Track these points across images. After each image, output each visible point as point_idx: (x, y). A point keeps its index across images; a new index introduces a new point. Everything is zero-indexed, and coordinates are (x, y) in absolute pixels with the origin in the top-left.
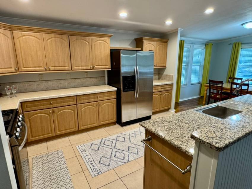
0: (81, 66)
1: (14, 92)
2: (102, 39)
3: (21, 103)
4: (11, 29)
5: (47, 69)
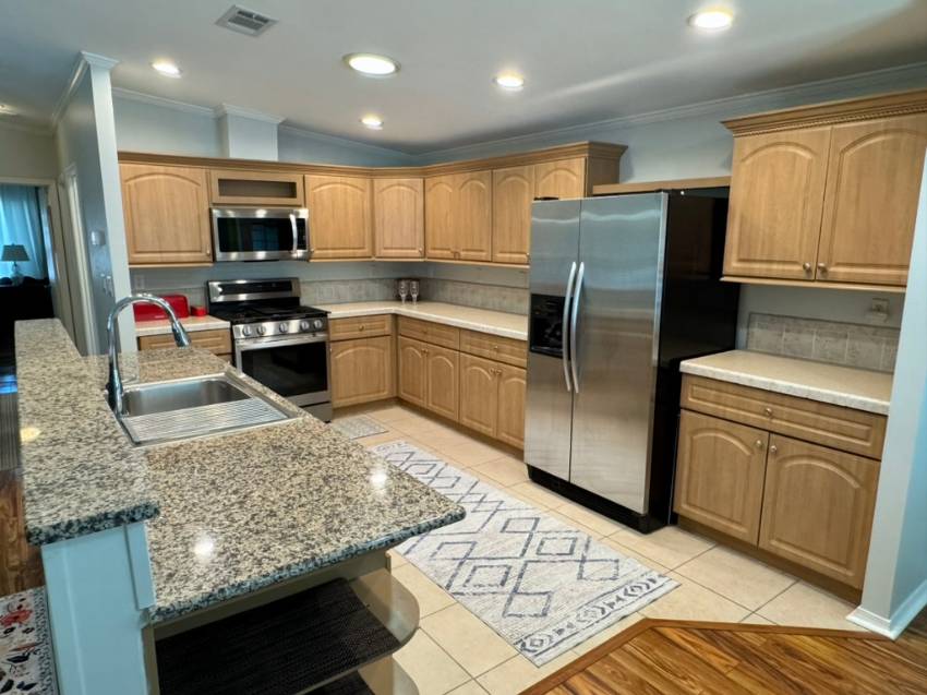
0: (511, 253)
1: (415, 296)
2: (562, 163)
3: (396, 316)
4: (424, 174)
5: (456, 256)
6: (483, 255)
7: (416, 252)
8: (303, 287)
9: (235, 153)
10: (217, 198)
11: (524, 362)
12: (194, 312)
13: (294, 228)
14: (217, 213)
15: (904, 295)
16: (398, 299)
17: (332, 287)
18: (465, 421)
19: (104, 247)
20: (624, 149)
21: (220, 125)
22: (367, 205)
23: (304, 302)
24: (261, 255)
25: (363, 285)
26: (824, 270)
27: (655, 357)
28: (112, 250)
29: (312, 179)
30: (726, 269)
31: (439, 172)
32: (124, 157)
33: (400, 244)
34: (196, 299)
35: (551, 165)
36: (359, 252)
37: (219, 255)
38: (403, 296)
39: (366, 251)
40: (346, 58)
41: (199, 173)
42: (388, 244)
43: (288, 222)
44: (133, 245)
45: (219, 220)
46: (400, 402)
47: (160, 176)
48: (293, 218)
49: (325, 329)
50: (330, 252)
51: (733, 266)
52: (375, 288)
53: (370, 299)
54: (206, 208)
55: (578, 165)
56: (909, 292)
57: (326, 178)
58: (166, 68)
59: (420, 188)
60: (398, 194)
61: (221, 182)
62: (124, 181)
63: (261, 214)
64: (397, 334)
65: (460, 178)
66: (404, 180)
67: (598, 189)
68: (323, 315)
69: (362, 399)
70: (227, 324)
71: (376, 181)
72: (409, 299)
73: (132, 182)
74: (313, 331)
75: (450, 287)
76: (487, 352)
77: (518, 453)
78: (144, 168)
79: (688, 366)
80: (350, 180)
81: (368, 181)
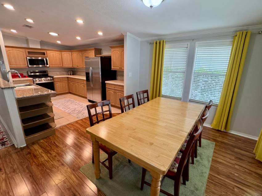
1: (72, 74)
2: (91, 51)
3: (68, 77)
4: (72, 52)
5: (78, 67)
6: (82, 66)
7: (71, 66)
8: (49, 72)
9: (31, 46)
10: (28, 55)
11: (86, 83)
12: (25, 77)
13: (45, 61)
14: (28, 58)
15: (124, 71)
16: (69, 75)
17: (55, 72)
18: (80, 95)
19: (3, 64)
20: (101, 49)
21: (27, 41)
22: (60, 57)
23: (49, 75)
24: (41, 66)
25: (62, 72)
26: (121, 68)
27: (101, 81)
28: (5, 64)
29: (48, 52)
30: (112, 68)
31: (74, 51)
32: (6, 47)
33: (68, 64)
34: (25, 74)
35: (90, 51)
36: (60, 66)
37: (30, 66)
38: (69, 74)
39: (61, 66)
40: (48, 33)
41: (23, 50)
42: (65, 64)
43: (44, 60)
44: (10, 63)
45: (29, 59)
46: (70, 93)
47: (15, 51)
48: (45, 59)
49: (53, 80)
50: (53, 66)
51: (113, 68)
52: (64, 73)
53: (63, 75)
54: (26, 57)
55: (93, 52)
56: (124, 70)
57: (51, 52)
58: (14, 31)
59: (71, 54)
60: (67, 55)
61: (28, 52)
62: (7, 51)
63: (40, 58)
64: (68, 80)
65: (77, 53)
66: (68, 53)
67: (97, 56)
68: (52, 77)
69: (62, 92)
70: (32, 79)
71: (62, 53)
72: (71, 75)
73: (8, 52)
74: (51, 80)
75: (79, 72)
76: (82, 83)
77: (86, 98)
78: (11, 49)
79: (106, 82)
80: (57, 52)
81: (60, 52)
